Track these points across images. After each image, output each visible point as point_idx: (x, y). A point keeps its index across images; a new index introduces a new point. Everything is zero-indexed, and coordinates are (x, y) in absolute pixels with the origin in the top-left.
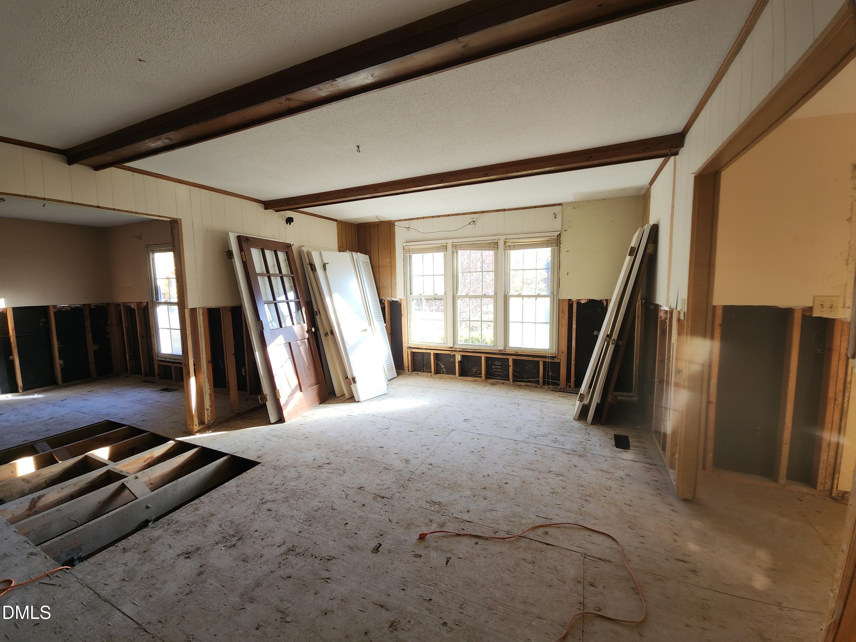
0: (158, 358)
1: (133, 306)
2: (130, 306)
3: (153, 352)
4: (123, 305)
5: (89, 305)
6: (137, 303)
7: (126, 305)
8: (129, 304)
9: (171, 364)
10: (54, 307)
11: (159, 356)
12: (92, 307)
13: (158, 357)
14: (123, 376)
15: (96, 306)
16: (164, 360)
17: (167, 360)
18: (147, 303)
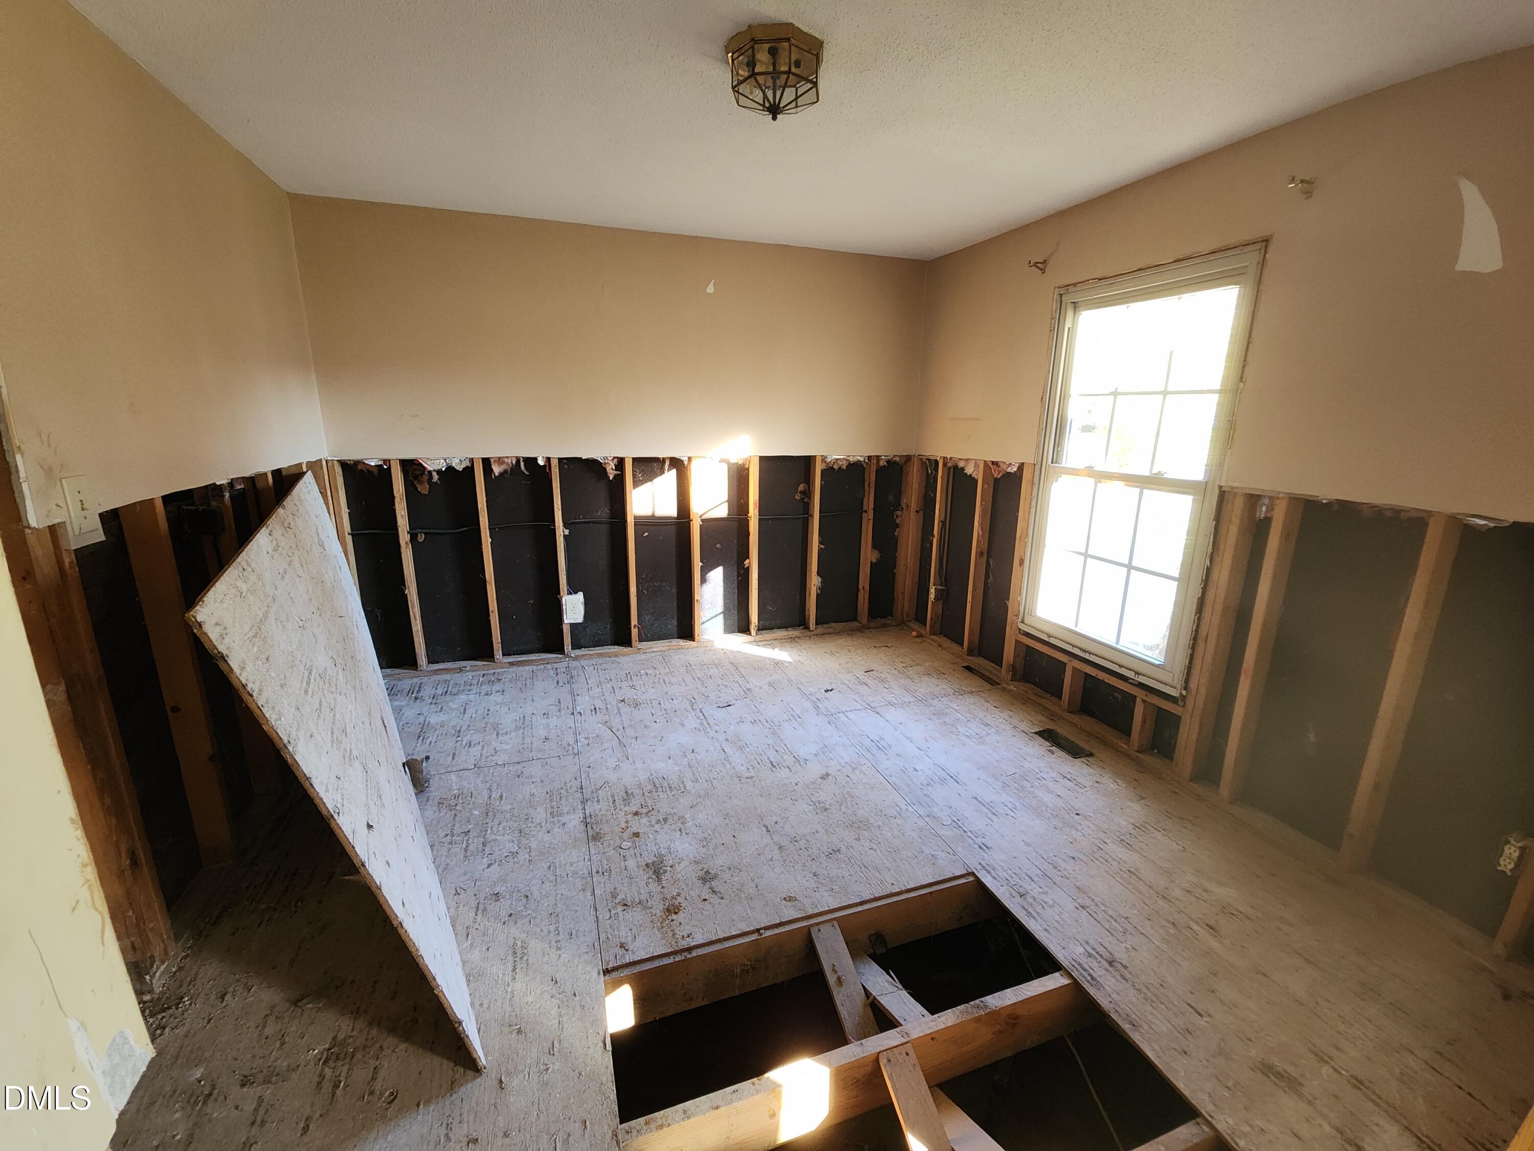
0: (1022, 626)
1: (969, 470)
2: (963, 469)
3: (1010, 604)
4: (945, 465)
5: (878, 458)
6: (985, 461)
7: (949, 465)
8: (961, 464)
9: (1067, 657)
10: (824, 459)
11: (1025, 622)
12: (882, 463)
13: (1023, 622)
14: (914, 633)
15: (888, 462)
16: (1045, 638)
17: (1052, 641)
18: (1021, 467)
